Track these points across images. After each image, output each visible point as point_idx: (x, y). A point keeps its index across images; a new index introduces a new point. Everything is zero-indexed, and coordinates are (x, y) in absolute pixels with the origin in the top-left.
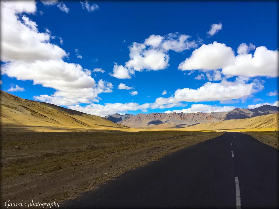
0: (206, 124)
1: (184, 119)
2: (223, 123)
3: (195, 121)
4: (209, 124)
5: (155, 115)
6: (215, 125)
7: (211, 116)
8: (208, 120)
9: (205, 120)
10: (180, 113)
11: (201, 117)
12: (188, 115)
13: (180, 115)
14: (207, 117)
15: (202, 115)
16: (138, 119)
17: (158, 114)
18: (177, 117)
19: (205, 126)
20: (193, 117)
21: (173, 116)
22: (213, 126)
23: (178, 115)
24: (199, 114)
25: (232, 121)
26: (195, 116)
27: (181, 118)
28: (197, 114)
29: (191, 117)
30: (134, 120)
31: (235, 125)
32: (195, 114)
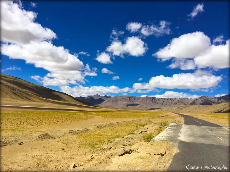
0: (173, 108)
1: (155, 102)
2: (189, 108)
3: (165, 104)
4: (175, 108)
5: (130, 97)
6: (181, 109)
7: (179, 101)
8: (176, 105)
9: (174, 105)
10: (152, 97)
11: (170, 102)
12: (159, 99)
13: (152, 99)
14: (175, 102)
15: (171, 100)
16: (115, 100)
17: (133, 97)
18: (149, 101)
19: (172, 110)
20: (163, 102)
21: (145, 99)
22: (179, 110)
23: (150, 99)
24: (169, 99)
25: (198, 106)
26: (165, 101)
27: (153, 102)
28: (167, 99)
29: (162, 102)
30: (112, 101)
31: (200, 110)
32: (165, 99)
